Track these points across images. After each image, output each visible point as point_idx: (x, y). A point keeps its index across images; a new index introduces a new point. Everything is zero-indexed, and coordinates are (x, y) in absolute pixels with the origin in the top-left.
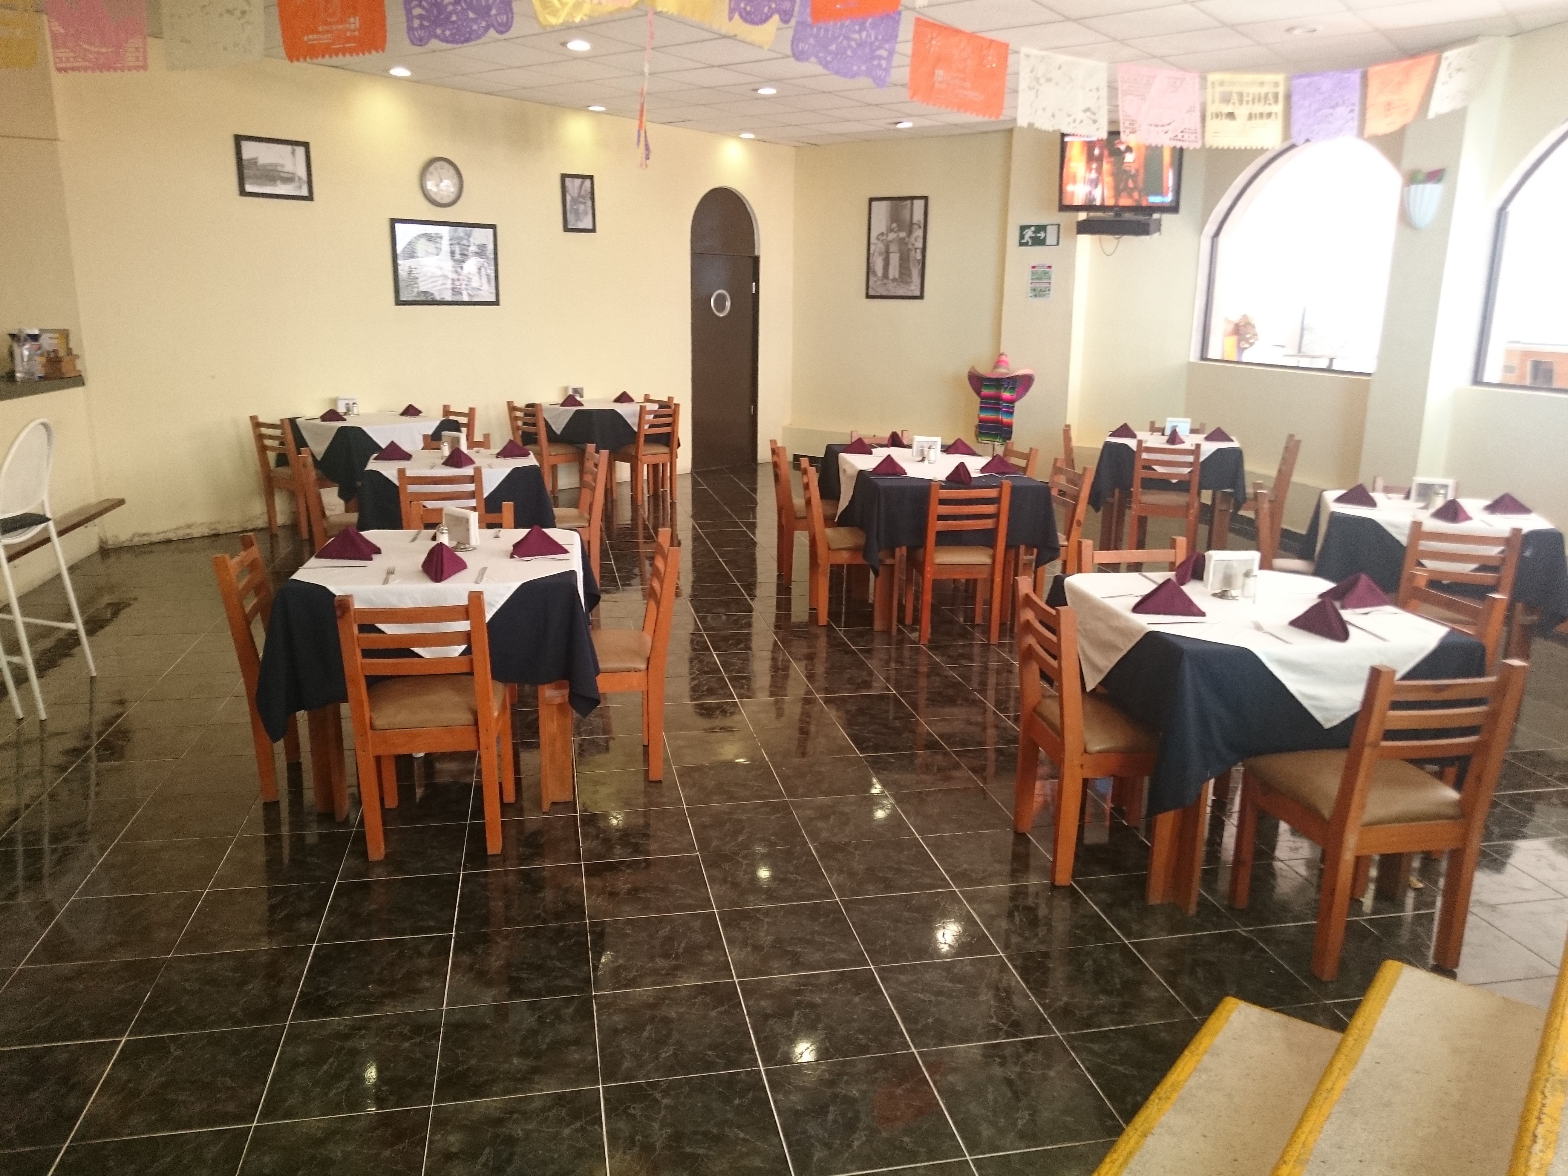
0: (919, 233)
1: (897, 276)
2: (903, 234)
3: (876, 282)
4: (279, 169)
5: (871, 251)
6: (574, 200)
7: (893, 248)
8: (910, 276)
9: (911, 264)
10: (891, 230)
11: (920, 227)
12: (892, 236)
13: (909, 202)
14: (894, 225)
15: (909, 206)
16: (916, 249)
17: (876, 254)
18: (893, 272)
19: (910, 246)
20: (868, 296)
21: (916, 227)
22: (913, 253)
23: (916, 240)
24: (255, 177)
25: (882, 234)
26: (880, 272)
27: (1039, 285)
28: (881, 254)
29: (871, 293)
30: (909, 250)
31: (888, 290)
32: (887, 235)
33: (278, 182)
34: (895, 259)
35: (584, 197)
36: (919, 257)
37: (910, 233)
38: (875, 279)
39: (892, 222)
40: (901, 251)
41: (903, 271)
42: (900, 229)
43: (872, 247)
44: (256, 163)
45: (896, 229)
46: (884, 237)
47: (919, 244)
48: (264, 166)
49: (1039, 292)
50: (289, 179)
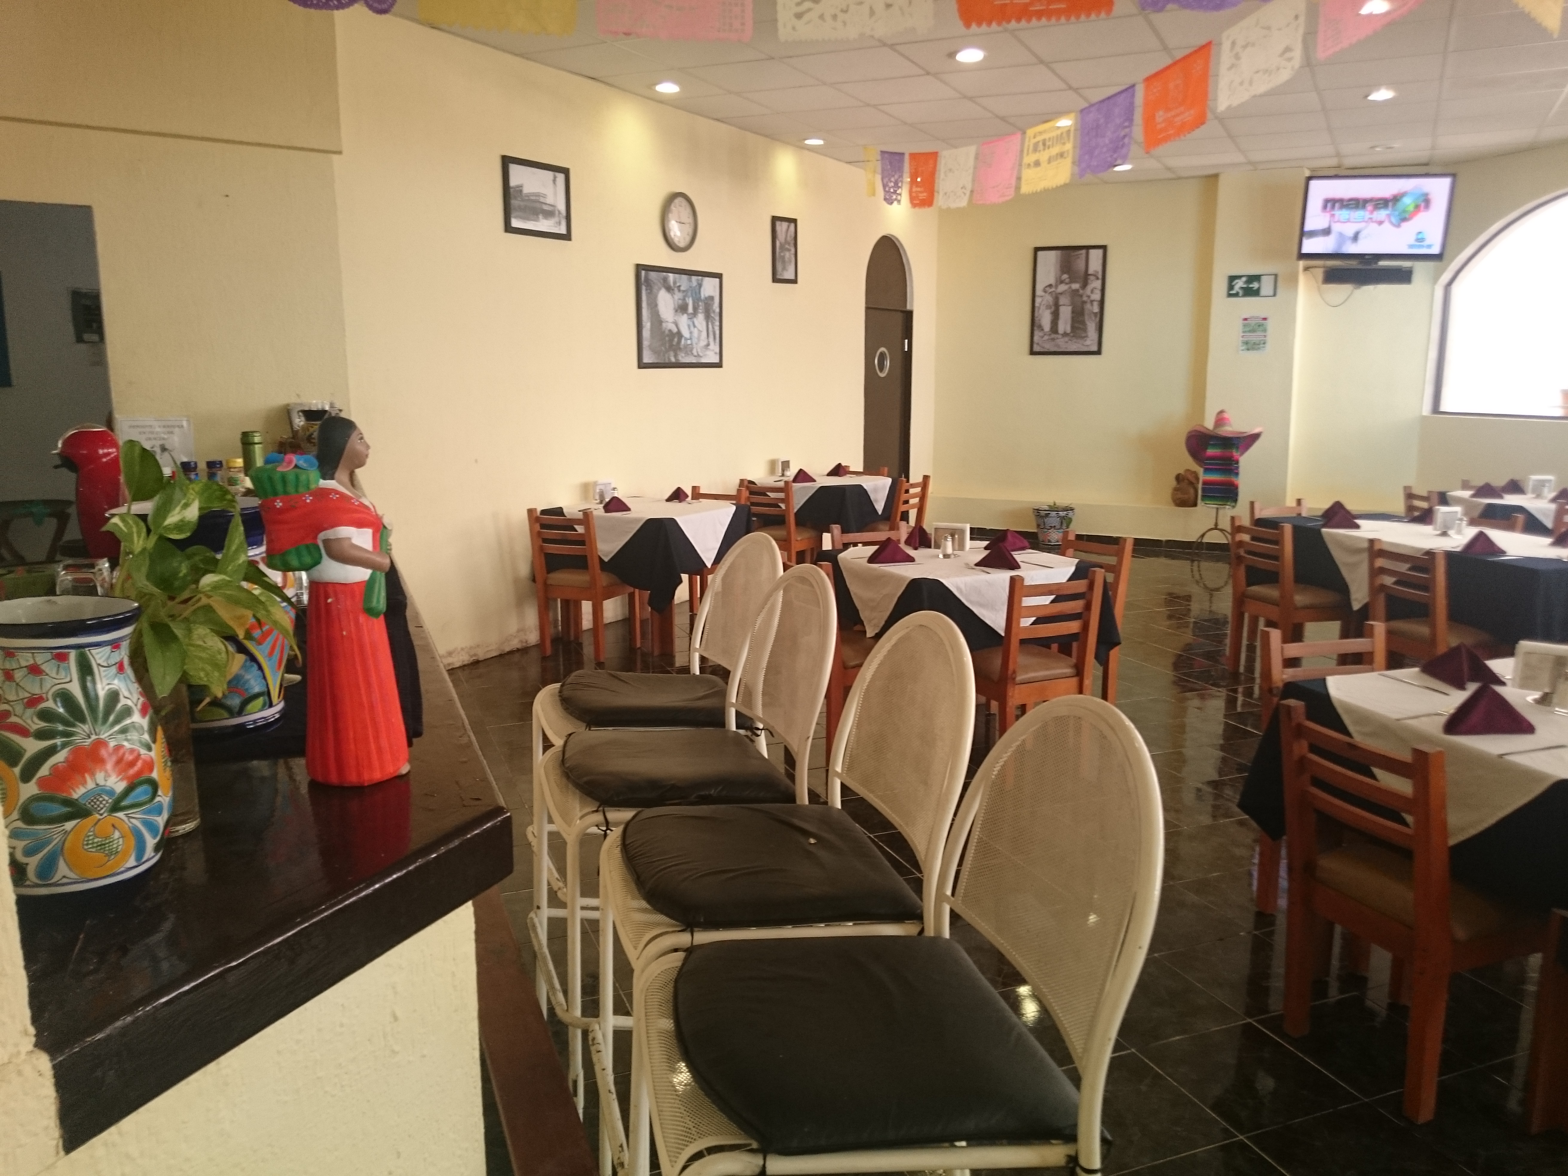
0: (1098, 284)
1: (1069, 330)
2: (1076, 286)
3: (1042, 337)
4: (542, 200)
5: (1037, 305)
6: (782, 246)
7: (1063, 300)
8: (1085, 330)
9: (1086, 317)
10: (1062, 282)
11: (1098, 278)
12: (1062, 288)
13: (1084, 252)
14: (1065, 276)
15: (1083, 256)
16: (1092, 301)
17: (1043, 308)
18: (1064, 325)
19: (1085, 299)
20: (1032, 353)
21: (1092, 278)
22: (1088, 306)
23: (1092, 292)
24: (520, 209)
25: (1050, 286)
26: (1047, 326)
27: (1253, 338)
28: (1048, 307)
29: (1036, 348)
30: (1084, 302)
31: (1058, 346)
32: (1056, 286)
33: (541, 216)
34: (1066, 312)
35: (789, 244)
36: (1096, 309)
37: (1085, 285)
38: (1041, 334)
39: (1063, 272)
40: (1073, 304)
41: (1076, 325)
42: (1072, 280)
43: (1038, 300)
44: (521, 191)
45: (1067, 281)
46: (1053, 289)
47: (1097, 296)
48: (529, 195)
49: (1251, 346)
50: (549, 214)
